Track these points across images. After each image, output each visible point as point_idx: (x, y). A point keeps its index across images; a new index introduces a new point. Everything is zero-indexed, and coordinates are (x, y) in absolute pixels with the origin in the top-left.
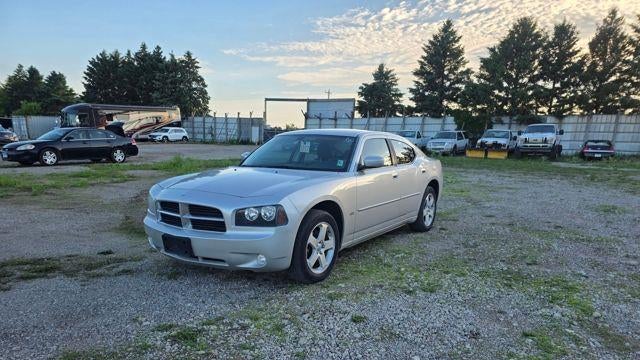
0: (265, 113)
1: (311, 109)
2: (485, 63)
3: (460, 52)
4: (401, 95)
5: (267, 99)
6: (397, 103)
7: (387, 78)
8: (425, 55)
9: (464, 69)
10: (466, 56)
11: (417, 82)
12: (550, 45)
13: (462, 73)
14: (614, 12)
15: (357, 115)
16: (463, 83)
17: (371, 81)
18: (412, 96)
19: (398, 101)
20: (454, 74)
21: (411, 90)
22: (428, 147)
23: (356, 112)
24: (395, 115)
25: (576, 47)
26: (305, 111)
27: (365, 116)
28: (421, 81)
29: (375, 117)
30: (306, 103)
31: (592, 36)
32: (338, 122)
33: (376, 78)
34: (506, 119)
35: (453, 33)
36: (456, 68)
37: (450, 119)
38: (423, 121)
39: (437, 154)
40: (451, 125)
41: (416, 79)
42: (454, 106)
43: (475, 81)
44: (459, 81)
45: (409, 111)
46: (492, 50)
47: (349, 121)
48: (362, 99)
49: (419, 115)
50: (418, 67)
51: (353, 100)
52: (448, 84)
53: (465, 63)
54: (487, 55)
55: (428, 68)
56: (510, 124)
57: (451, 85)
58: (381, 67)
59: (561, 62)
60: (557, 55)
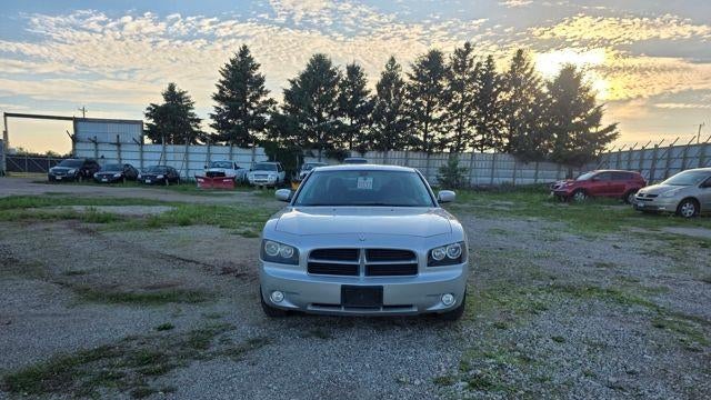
0: (5, 133)
1: (80, 130)
2: (288, 95)
3: (261, 80)
4: (199, 121)
5: (6, 115)
6: (196, 129)
7: (181, 100)
8: (223, 79)
9: (267, 99)
10: (267, 86)
11: (217, 108)
12: (345, 84)
13: (265, 102)
14: (393, 60)
15: (147, 141)
16: (268, 113)
17: (161, 102)
18: (212, 122)
19: (196, 126)
20: (257, 103)
21: (212, 116)
22: (250, 178)
23: (146, 137)
24: (195, 143)
25: (367, 88)
26: (72, 132)
27: (159, 142)
28: (222, 107)
29: (170, 143)
30: (71, 122)
31: (379, 79)
32: (122, 149)
33: (167, 99)
34: (316, 152)
35: (251, 59)
36: (258, 97)
37: (261, 150)
38: (231, 150)
39: (261, 187)
40: (261, 156)
41: (217, 104)
42: (261, 136)
43: (281, 112)
44: (264, 111)
45: (214, 139)
46: (293, 82)
47: (137, 148)
48: (151, 121)
49: (224, 143)
50: (217, 91)
51: (141, 123)
52: (252, 112)
53: (267, 92)
54: (289, 87)
55: (227, 93)
56: (320, 157)
57: (255, 113)
58: (172, 87)
59: (355, 101)
60: (351, 93)
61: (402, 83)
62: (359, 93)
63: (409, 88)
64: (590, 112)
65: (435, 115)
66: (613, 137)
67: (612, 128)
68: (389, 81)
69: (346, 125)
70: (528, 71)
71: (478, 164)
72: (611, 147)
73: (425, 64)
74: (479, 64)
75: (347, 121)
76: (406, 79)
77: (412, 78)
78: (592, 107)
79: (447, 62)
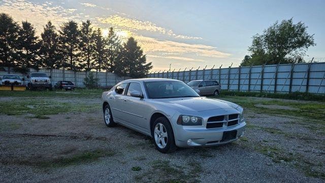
14: (49, 23)
25: (36, 35)
59: (29, 42)
60: (26, 37)
61: (56, 35)
62: (31, 37)
63: (61, 38)
64: (141, 57)
65: (75, 53)
66: (151, 67)
67: (150, 64)
68: (49, 33)
69: (24, 54)
70: (116, 37)
71: (100, 77)
72: (150, 71)
73: (67, 28)
74: (95, 31)
75: (25, 52)
76: (58, 33)
77: (61, 33)
78: (142, 55)
79: (79, 28)
